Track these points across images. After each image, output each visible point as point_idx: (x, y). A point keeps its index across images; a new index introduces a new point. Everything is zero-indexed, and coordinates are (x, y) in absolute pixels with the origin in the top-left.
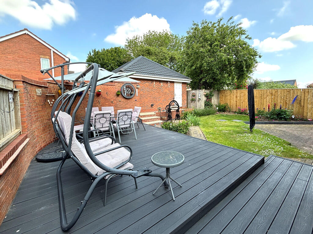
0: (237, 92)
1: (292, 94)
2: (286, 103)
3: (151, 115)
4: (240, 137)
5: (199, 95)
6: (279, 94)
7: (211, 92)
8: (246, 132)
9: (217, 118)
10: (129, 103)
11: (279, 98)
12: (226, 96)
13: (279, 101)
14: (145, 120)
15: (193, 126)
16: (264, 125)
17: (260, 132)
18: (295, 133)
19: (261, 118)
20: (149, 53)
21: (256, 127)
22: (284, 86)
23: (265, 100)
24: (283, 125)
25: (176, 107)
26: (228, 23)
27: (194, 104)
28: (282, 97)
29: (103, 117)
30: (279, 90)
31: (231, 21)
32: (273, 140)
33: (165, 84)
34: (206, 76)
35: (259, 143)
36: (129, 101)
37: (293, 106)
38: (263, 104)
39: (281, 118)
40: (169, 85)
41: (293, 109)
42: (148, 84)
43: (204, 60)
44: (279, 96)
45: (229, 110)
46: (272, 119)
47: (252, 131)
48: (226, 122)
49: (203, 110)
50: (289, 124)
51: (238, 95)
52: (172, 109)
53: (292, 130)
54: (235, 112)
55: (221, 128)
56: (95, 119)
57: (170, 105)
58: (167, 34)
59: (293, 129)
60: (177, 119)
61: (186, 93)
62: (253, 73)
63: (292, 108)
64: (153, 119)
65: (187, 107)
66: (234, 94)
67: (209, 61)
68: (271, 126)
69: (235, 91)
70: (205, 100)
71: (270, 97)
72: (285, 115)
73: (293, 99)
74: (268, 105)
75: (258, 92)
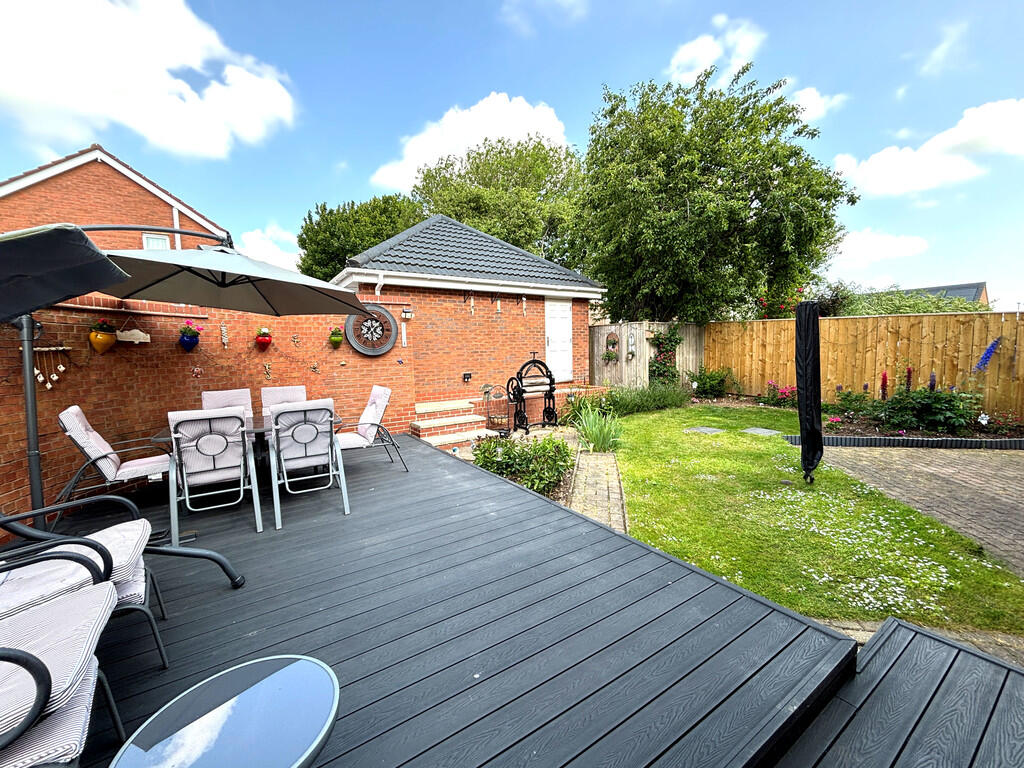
0: (765, 329)
1: (981, 333)
2: (955, 367)
3: (455, 412)
4: (761, 504)
5: (631, 341)
6: (924, 334)
7: (673, 331)
8: (787, 484)
9: (690, 422)
10: (376, 370)
11: (925, 347)
12: (726, 343)
13: (925, 359)
14: (429, 429)
15: (594, 450)
16: (864, 451)
17: (848, 483)
18: (995, 487)
19: (851, 423)
20: (477, 209)
21: (833, 457)
22: (940, 304)
23: (869, 354)
24: (942, 450)
25: (542, 384)
26: (736, 87)
27: (614, 372)
28: (940, 346)
29: (211, 432)
30: (925, 320)
31: (744, 80)
32: (903, 524)
33: (511, 305)
34: (654, 274)
35: (839, 542)
36: (374, 364)
37: (981, 378)
38: (863, 371)
39: (933, 426)
40: (524, 307)
41: (980, 391)
42: (452, 305)
43: (644, 221)
44: (925, 341)
45: (735, 392)
46: (898, 426)
47: (812, 480)
48: (717, 436)
49: (643, 393)
50: (965, 447)
51: (769, 339)
52: (527, 389)
53: (981, 475)
54: (757, 399)
55: (695, 460)
56: (177, 439)
57: (520, 377)
58: (539, 146)
59: (987, 471)
60: (550, 424)
61: (587, 332)
62: (829, 262)
63: (980, 386)
64: (460, 425)
65: (592, 382)
66: (755, 336)
67: (663, 222)
68: (892, 457)
69: (758, 325)
70: (653, 356)
71: (889, 345)
72: (949, 414)
73: (984, 352)
74: (881, 376)
75: (841, 326)
